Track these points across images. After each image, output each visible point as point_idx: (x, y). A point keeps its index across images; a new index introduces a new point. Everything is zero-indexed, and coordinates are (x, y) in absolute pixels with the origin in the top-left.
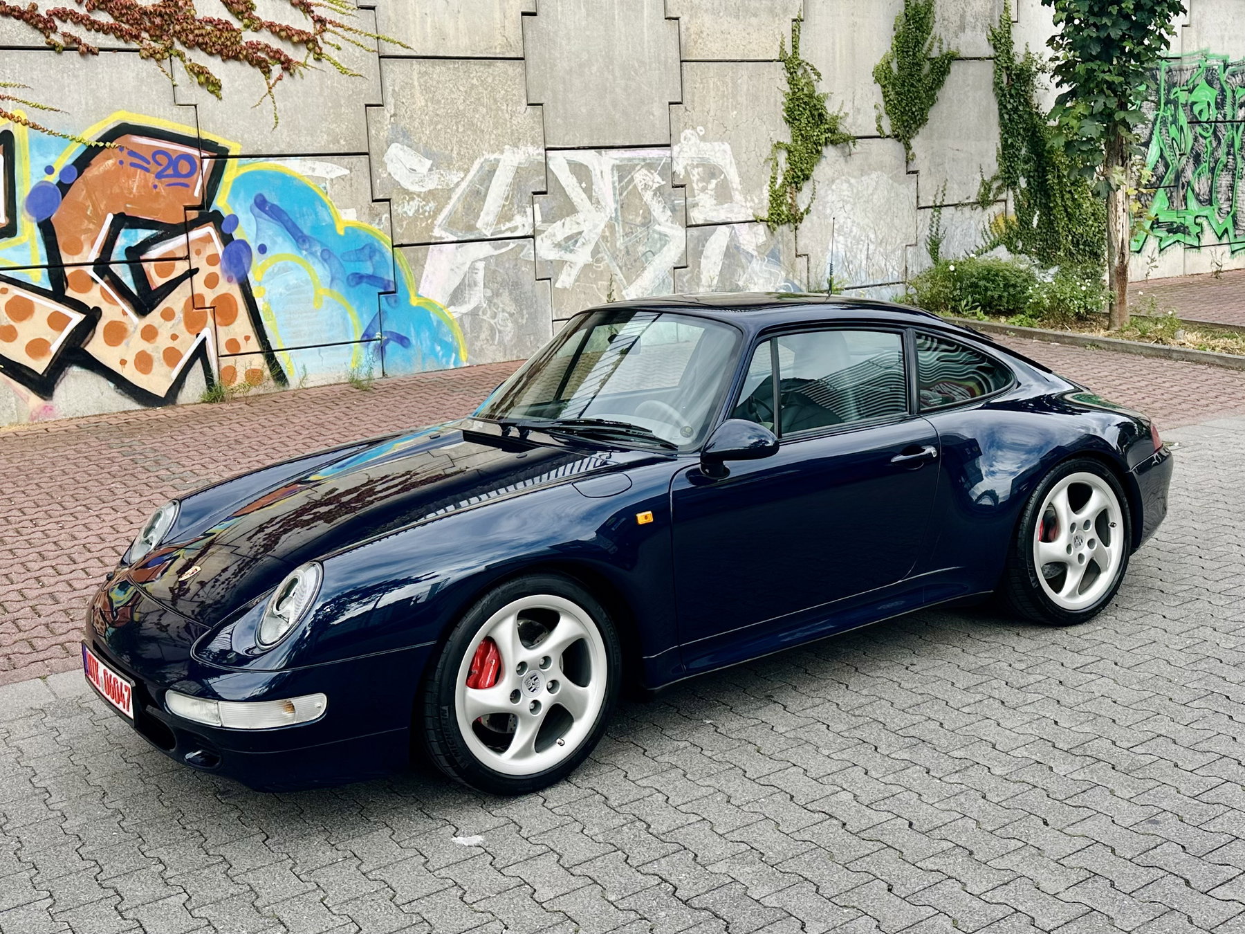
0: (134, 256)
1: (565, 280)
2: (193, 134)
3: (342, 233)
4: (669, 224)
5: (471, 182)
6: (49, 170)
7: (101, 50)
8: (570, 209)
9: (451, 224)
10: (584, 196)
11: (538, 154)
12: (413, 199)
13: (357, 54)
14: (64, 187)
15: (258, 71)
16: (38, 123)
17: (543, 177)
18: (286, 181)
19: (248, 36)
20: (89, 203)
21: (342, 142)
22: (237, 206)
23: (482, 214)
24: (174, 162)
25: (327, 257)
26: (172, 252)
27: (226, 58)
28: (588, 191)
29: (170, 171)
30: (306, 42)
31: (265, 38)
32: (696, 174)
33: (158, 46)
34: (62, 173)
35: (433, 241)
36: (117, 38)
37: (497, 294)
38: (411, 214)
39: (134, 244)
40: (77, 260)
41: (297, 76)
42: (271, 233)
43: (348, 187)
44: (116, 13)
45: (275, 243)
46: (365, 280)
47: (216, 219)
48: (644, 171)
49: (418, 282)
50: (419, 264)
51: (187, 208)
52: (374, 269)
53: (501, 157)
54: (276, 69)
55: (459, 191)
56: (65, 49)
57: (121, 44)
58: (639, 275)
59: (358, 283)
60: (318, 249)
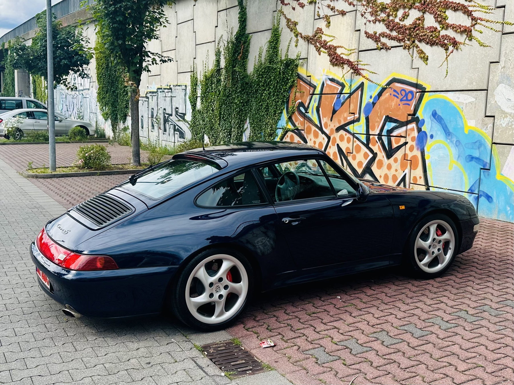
0: (389, 134)
3: (467, 132)
6: (371, 97)
7: (392, 47)
12: (507, 117)
13: (490, 35)
14: (374, 104)
15: (443, 49)
16: (371, 79)
18: (446, 103)
19: (443, 33)
20: (379, 111)
21: (474, 84)
22: (425, 115)
24: (406, 94)
25: (458, 144)
26: (400, 133)
27: (431, 45)
29: (405, 98)
34: (374, 99)
36: (397, 41)
38: (504, 125)
39: (389, 129)
40: (373, 133)
41: (459, 50)
42: (436, 129)
43: (473, 107)
44: (397, 31)
45: (437, 134)
46: (474, 160)
47: (417, 120)
49: (502, 166)
50: (504, 155)
51: (409, 115)
52: (480, 154)
54: (451, 48)
56: (381, 49)
57: (398, 44)
59: (470, 161)
60: (455, 140)
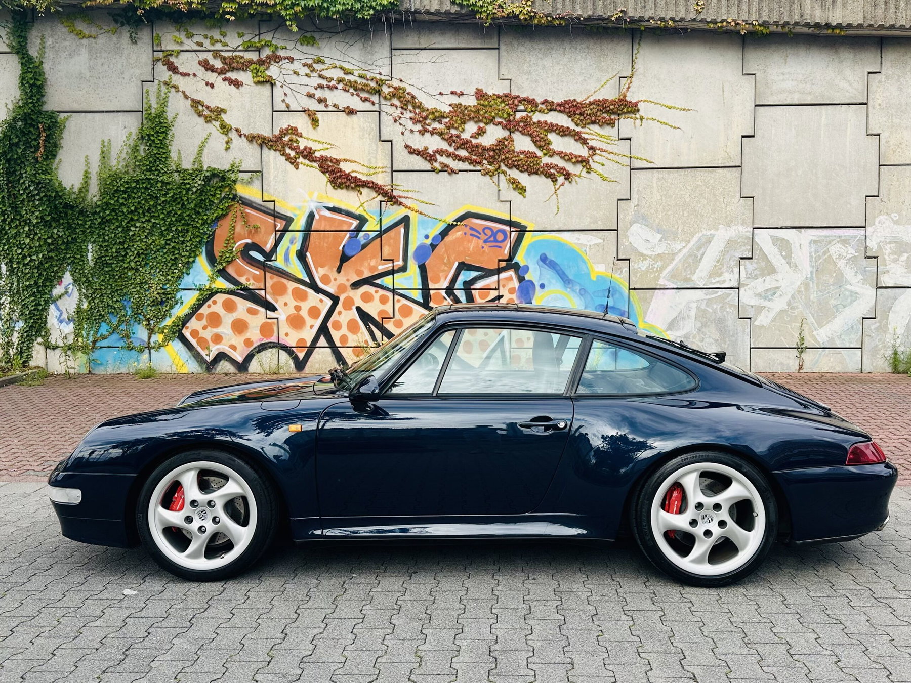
0: (468, 286)
1: (762, 320)
2: (507, 218)
3: (594, 279)
4: (860, 284)
5: (691, 249)
6: (427, 237)
7: (460, 171)
8: (771, 270)
9: (673, 276)
10: (784, 261)
11: (747, 232)
12: (646, 259)
13: (615, 168)
14: (433, 246)
15: (549, 180)
16: (424, 212)
17: (749, 248)
18: (560, 245)
19: (546, 160)
20: (446, 255)
21: (600, 223)
22: (529, 261)
23: (697, 271)
24: (494, 234)
25: (583, 293)
26: (488, 285)
27: (530, 174)
28: (788, 257)
29: (492, 239)
30: (581, 162)
31: (557, 161)
32: (888, 249)
33: (491, 168)
34: (433, 239)
35: (658, 287)
36: (469, 164)
37: (704, 325)
38: (643, 269)
39: (468, 280)
40: (437, 286)
41: (574, 182)
42: (548, 277)
43: (601, 250)
44: (470, 150)
45: (550, 282)
47: (516, 267)
48: (839, 245)
49: (645, 314)
50: (647, 302)
51: (500, 260)
52: (615, 303)
53: (716, 233)
54: (561, 179)
55: (681, 255)
56: (440, 171)
57: (471, 168)
58: (830, 321)
60: (578, 288)
